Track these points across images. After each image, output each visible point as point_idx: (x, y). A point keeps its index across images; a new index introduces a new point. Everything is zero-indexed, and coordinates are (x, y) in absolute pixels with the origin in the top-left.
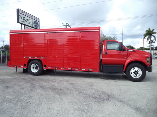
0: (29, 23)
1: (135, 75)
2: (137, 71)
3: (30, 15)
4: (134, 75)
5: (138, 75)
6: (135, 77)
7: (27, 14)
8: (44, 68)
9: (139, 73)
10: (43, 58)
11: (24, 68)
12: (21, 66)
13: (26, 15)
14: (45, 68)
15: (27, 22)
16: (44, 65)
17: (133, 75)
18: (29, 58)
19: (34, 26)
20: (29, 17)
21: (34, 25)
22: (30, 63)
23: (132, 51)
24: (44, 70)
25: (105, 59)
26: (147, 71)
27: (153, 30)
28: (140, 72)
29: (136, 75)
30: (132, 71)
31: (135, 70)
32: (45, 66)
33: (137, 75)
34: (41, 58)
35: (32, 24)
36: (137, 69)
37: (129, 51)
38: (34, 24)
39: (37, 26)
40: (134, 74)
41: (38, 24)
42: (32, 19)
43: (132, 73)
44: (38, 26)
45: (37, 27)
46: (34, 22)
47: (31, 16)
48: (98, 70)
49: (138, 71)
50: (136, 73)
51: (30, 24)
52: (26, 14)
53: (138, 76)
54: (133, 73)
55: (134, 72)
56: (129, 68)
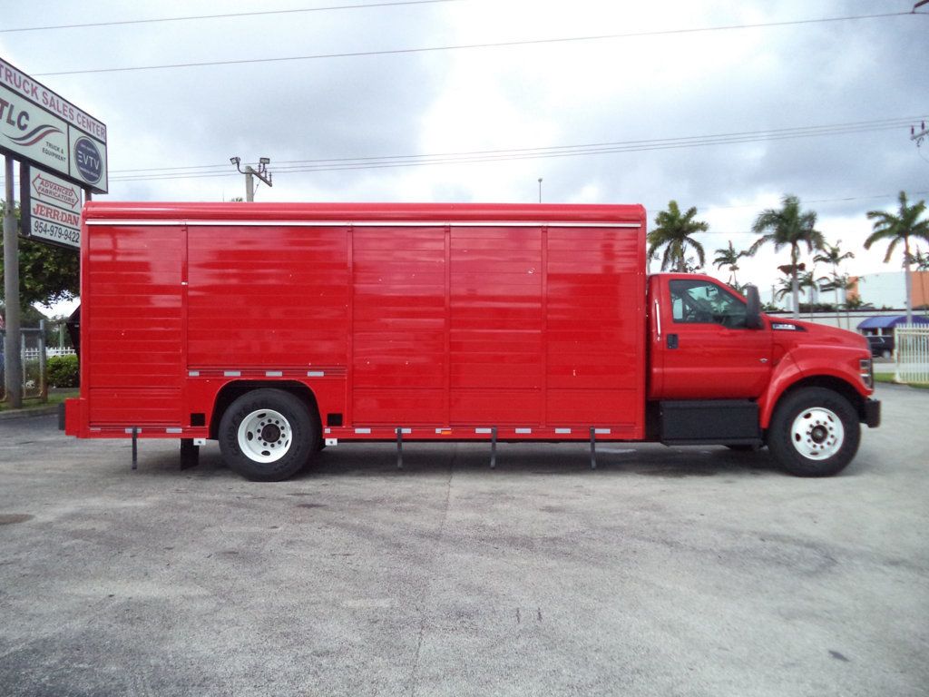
0: (52, 150)
1: (814, 446)
2: (822, 424)
3: (56, 98)
4: (813, 443)
5: (829, 443)
6: (815, 454)
7: (40, 91)
8: (327, 431)
9: (831, 433)
10: (321, 374)
11: (192, 441)
12: (169, 430)
13: (34, 99)
14: (330, 436)
15: (42, 143)
16: (330, 416)
17: (804, 447)
18: (227, 374)
19: (76, 174)
20: (52, 109)
21: (79, 165)
22: (235, 407)
23: (794, 328)
24: (328, 442)
25: (668, 370)
26: (864, 426)
27: (692, 212)
28: (837, 429)
29: (818, 445)
30: (801, 426)
31: (812, 421)
32: (335, 420)
33: (824, 444)
34: (311, 374)
35: (65, 155)
36: (820, 415)
37: (781, 327)
38: (77, 158)
39: (93, 169)
40: (809, 441)
41: (97, 156)
42: (69, 124)
43: (798, 437)
44: (99, 172)
45: (94, 179)
46: (78, 147)
47: (61, 109)
48: (639, 429)
49: (827, 427)
50: (819, 434)
51: (57, 156)
52: (34, 91)
53: (829, 450)
54: (805, 437)
55: (810, 430)
56: (785, 410)
